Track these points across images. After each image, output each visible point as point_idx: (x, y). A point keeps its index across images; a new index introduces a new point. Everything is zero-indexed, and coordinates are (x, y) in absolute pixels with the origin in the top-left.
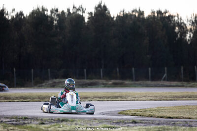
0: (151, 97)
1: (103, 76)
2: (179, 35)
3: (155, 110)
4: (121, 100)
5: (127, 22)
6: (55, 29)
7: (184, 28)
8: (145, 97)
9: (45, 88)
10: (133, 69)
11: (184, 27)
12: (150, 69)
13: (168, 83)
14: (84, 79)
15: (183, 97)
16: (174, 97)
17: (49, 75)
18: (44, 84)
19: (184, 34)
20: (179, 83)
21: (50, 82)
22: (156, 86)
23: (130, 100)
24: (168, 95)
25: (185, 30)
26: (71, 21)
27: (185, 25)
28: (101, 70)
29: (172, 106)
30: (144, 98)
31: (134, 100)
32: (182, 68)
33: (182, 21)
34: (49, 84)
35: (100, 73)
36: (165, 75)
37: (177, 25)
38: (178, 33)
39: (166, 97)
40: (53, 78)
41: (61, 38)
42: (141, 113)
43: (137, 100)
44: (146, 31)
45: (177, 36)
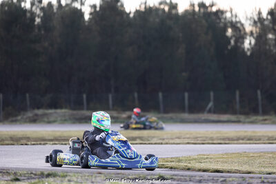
0: (188, 138)
1: (113, 105)
2: (232, 42)
3: (195, 159)
4: (141, 144)
5: (151, 19)
6: (36, 30)
7: (240, 31)
8: (179, 138)
9: (20, 124)
10: (160, 95)
11: (241, 28)
12: (186, 95)
13: (214, 117)
14: (83, 109)
15: (238, 139)
16: (224, 139)
17: (28, 103)
18: (19, 118)
19: (241, 40)
20: (233, 118)
21: (30, 114)
22: (196, 121)
23: (155, 144)
24: (215, 136)
25: (242, 33)
26: (62, 18)
27: (242, 25)
28: (110, 96)
29: (220, 153)
30: (178, 141)
31: (162, 144)
32: (238, 93)
33: (238, 20)
34: (27, 118)
35: (108, 100)
36: (211, 104)
37: (229, 25)
38: (231, 38)
39: (212, 139)
40: (34, 109)
41: (46, 44)
42: (173, 163)
43: (167, 144)
44: (181, 35)
45: (230, 42)
